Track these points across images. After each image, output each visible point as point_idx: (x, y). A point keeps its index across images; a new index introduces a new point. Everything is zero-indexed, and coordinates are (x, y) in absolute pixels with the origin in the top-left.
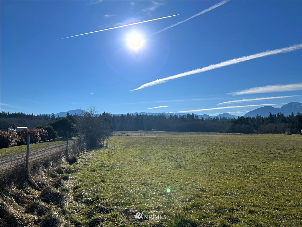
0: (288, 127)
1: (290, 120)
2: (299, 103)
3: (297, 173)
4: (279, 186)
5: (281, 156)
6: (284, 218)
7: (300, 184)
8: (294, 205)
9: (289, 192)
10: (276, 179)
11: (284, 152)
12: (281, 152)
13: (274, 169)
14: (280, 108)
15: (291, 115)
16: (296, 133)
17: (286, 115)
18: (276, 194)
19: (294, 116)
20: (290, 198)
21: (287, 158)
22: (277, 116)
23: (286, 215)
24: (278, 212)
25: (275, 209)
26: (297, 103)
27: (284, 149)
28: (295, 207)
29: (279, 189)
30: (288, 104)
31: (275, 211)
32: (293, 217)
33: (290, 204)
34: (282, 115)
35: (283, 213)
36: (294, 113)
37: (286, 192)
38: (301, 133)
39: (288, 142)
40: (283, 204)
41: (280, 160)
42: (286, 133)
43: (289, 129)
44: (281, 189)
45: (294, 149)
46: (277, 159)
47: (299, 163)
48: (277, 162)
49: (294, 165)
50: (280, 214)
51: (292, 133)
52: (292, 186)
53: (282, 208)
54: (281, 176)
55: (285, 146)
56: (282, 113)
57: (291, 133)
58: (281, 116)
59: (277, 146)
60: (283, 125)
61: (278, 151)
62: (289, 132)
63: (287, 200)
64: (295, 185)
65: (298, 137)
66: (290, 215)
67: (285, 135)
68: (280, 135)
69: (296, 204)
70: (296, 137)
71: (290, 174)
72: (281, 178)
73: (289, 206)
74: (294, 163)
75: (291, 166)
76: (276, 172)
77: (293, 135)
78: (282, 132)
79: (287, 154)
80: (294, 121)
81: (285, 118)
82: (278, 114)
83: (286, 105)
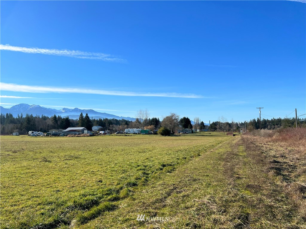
0: (17, 128)
1: (19, 121)
2: (29, 105)
3: (29, 171)
4: (13, 185)
5: (11, 157)
6: (21, 211)
7: (32, 179)
8: (29, 198)
9: (24, 188)
10: (9, 179)
11: (14, 153)
12: (10, 153)
13: (6, 170)
14: (10, 108)
15: (20, 116)
16: (24, 134)
17: (15, 116)
18: (11, 193)
19: (23, 117)
20: (25, 193)
21: (17, 158)
22: (5, 116)
23: (23, 208)
24: (16, 207)
25: (12, 206)
26: (27, 104)
27: (13, 150)
28: (30, 199)
29: (13, 188)
30: (18, 105)
31: (12, 208)
32: (30, 208)
33: (25, 198)
34: (11, 115)
35: (21, 206)
36: (23, 115)
37: (20, 189)
38: (28, 134)
39: (17, 143)
40: (19, 200)
41: (10, 161)
42: (14, 134)
43: (17, 130)
44: (16, 187)
45: (23, 150)
46: (8, 161)
47: (29, 162)
48: (8, 164)
49: (25, 164)
50: (18, 208)
51: (21, 134)
52: (25, 183)
53: (19, 203)
54: (14, 175)
55: (13, 147)
56: (11, 114)
57: (19, 134)
58: (9, 116)
59: (6, 147)
60: (11, 126)
61: (7, 153)
62: (17, 133)
63: (22, 195)
64: (28, 181)
65: (25, 138)
66: (26, 207)
67: (13, 136)
68: (7, 136)
69: (30, 197)
70: (24, 138)
71: (22, 172)
72: (14, 177)
73: (25, 200)
74: (25, 162)
75: (23, 165)
76: (8, 172)
77: (21, 136)
78: (10, 133)
79: (17, 155)
80: (23, 123)
81: (14, 119)
82: (7, 114)
83: (16, 105)
